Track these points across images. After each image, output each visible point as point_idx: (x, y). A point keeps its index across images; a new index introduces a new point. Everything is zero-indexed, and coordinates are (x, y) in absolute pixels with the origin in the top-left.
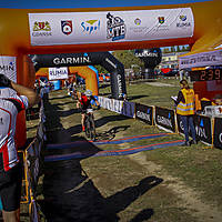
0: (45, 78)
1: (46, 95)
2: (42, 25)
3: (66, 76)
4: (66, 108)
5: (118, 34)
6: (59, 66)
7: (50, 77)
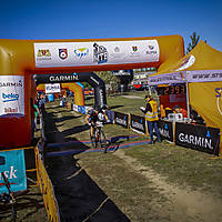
2: (44, 52)
3: (59, 91)
5: (102, 59)
6: (53, 83)
7: (47, 92)
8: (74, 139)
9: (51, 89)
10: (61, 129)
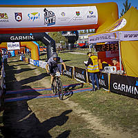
0: (5, 49)
1: (6, 60)
2: (3, 15)
3: (18, 48)
4: (19, 68)
5: (51, 22)
6: (14, 41)
7: (9, 49)
8: (29, 87)
9: (12, 47)
10: (18, 79)
